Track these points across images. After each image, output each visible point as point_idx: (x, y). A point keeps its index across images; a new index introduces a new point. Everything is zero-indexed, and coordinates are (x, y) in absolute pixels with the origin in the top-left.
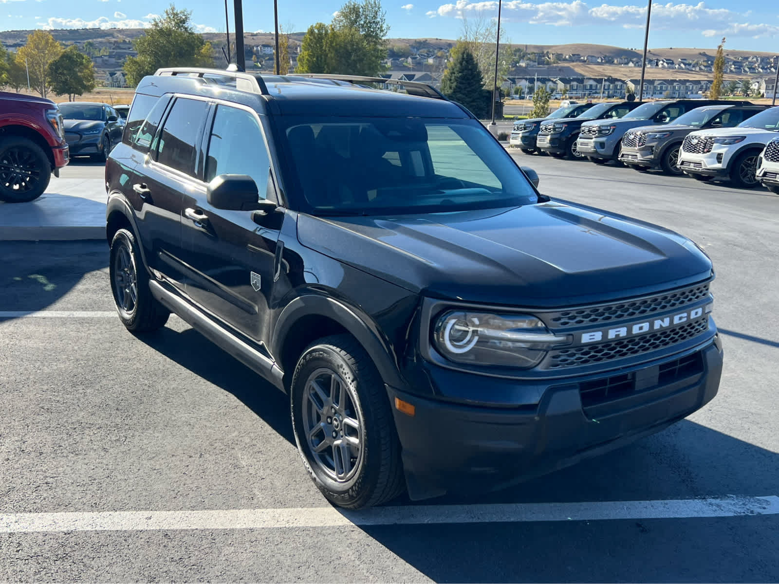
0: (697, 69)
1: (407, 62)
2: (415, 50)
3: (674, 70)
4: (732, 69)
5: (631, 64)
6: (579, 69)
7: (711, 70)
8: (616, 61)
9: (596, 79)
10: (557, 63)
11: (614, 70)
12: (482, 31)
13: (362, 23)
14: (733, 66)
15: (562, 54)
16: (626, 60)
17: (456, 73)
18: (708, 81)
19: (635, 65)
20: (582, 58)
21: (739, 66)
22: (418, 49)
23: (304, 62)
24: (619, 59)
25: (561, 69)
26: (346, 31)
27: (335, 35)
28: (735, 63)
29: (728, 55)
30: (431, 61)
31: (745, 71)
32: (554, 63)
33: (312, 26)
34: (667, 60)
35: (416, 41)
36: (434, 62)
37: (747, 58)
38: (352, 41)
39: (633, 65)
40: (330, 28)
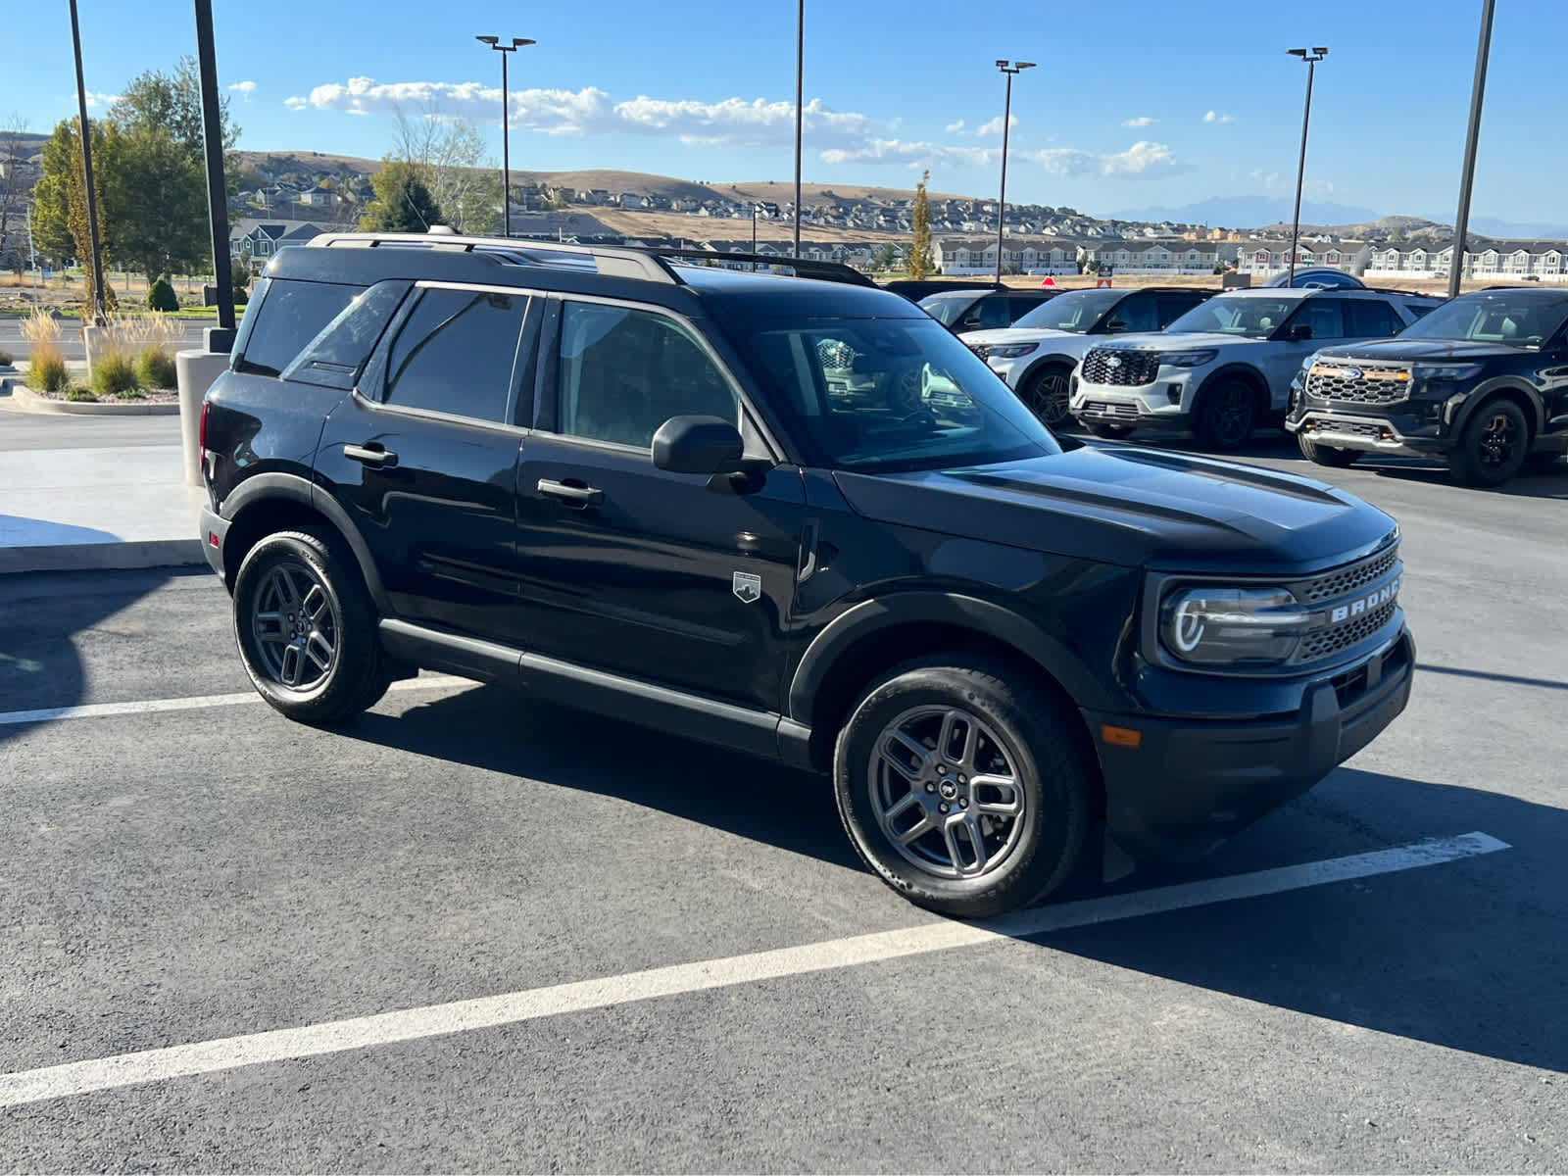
0: (822, 221)
1: (254, 200)
2: (271, 175)
3: (782, 224)
4: (881, 222)
5: (703, 212)
6: (609, 220)
7: (845, 224)
8: (675, 206)
9: (647, 239)
10: (565, 207)
11: (673, 222)
12: (439, 143)
13: (178, 118)
14: (882, 218)
15: (573, 190)
16: (694, 204)
17: (396, 224)
18: (845, 244)
19: (711, 214)
20: (612, 198)
21: (890, 215)
22: (277, 174)
23: (52, 199)
24: (680, 202)
25: (575, 220)
26: (145, 135)
27: (118, 143)
28: (884, 212)
29: (870, 197)
30: (307, 198)
31: (903, 227)
32: (559, 207)
33: (64, 123)
34: (767, 204)
35: (269, 156)
36: (314, 200)
37: (903, 203)
38: (159, 154)
39: (707, 213)
40: (106, 127)
